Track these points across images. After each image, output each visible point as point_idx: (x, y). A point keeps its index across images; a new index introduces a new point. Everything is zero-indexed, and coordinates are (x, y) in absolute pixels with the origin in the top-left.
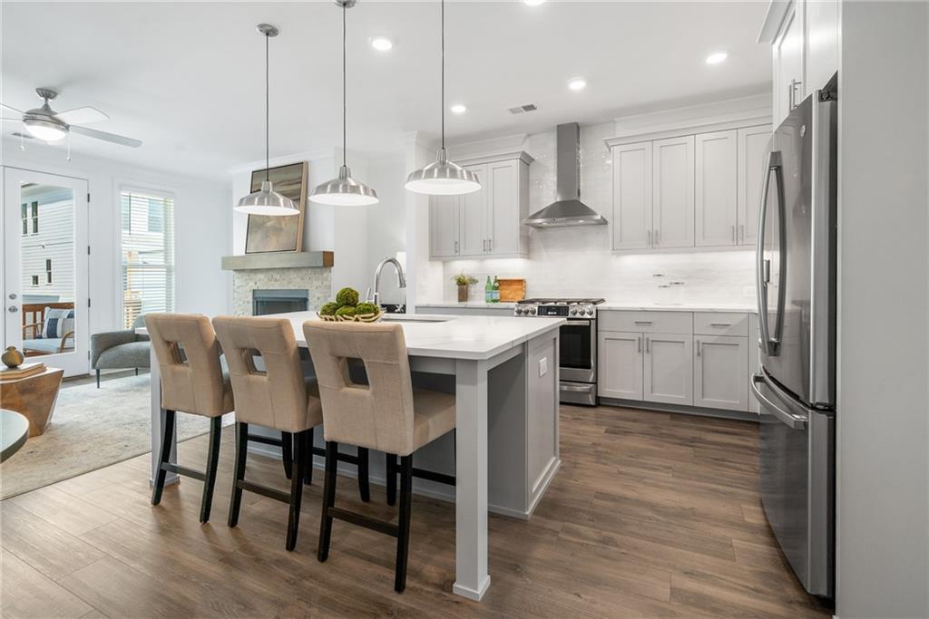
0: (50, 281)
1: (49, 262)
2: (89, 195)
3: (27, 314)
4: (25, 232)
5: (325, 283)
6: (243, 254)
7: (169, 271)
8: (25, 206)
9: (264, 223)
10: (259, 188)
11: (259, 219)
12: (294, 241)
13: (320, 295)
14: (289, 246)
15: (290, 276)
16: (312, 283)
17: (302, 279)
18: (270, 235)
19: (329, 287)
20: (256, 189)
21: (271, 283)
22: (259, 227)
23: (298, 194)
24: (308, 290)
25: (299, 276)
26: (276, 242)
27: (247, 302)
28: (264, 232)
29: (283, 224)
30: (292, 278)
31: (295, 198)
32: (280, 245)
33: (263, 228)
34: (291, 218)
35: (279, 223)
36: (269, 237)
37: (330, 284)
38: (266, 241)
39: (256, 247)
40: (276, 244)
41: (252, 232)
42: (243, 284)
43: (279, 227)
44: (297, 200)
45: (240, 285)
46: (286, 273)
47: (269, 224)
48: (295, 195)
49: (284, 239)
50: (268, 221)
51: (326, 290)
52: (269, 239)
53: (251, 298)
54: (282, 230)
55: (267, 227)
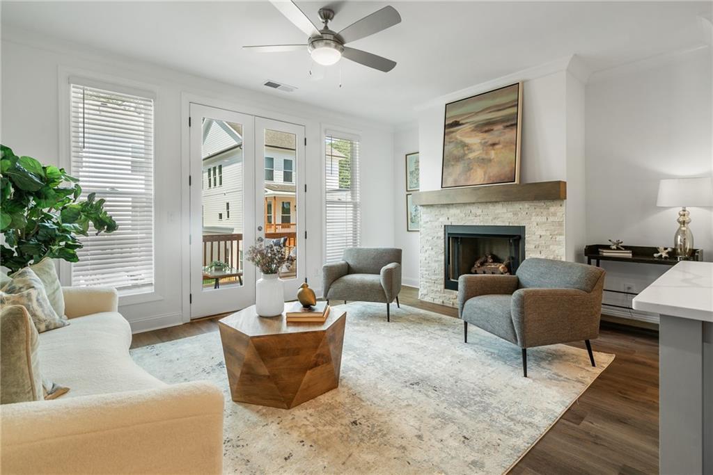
0: (228, 217)
1: (228, 204)
2: (305, 139)
3: (207, 243)
4: (210, 186)
5: (551, 219)
6: (440, 188)
7: (355, 206)
8: (209, 170)
9: (465, 155)
10: (455, 120)
11: (458, 152)
12: (511, 171)
13: (543, 233)
14: (502, 177)
15: (497, 212)
16: (530, 219)
17: (515, 214)
18: (474, 167)
19: (560, 224)
20: (451, 122)
21: (469, 218)
22: (458, 159)
23: (513, 119)
24: (524, 227)
25: (511, 212)
26: (483, 174)
27: (437, 238)
28: (466, 165)
29: (492, 154)
30: (499, 213)
31: (509, 124)
32: (489, 177)
33: (463, 160)
34: (505, 146)
35: (487, 153)
36: (472, 169)
37: (561, 220)
38: (468, 174)
39: (455, 181)
40: (483, 176)
41: (448, 166)
42: (432, 219)
43: (486, 157)
44: (512, 125)
45: (428, 220)
46: (491, 208)
47: (471, 156)
48: (508, 120)
49: (494, 171)
50: (471, 152)
51: (553, 228)
52: (472, 171)
53: (441, 234)
54: (490, 160)
55: (469, 159)
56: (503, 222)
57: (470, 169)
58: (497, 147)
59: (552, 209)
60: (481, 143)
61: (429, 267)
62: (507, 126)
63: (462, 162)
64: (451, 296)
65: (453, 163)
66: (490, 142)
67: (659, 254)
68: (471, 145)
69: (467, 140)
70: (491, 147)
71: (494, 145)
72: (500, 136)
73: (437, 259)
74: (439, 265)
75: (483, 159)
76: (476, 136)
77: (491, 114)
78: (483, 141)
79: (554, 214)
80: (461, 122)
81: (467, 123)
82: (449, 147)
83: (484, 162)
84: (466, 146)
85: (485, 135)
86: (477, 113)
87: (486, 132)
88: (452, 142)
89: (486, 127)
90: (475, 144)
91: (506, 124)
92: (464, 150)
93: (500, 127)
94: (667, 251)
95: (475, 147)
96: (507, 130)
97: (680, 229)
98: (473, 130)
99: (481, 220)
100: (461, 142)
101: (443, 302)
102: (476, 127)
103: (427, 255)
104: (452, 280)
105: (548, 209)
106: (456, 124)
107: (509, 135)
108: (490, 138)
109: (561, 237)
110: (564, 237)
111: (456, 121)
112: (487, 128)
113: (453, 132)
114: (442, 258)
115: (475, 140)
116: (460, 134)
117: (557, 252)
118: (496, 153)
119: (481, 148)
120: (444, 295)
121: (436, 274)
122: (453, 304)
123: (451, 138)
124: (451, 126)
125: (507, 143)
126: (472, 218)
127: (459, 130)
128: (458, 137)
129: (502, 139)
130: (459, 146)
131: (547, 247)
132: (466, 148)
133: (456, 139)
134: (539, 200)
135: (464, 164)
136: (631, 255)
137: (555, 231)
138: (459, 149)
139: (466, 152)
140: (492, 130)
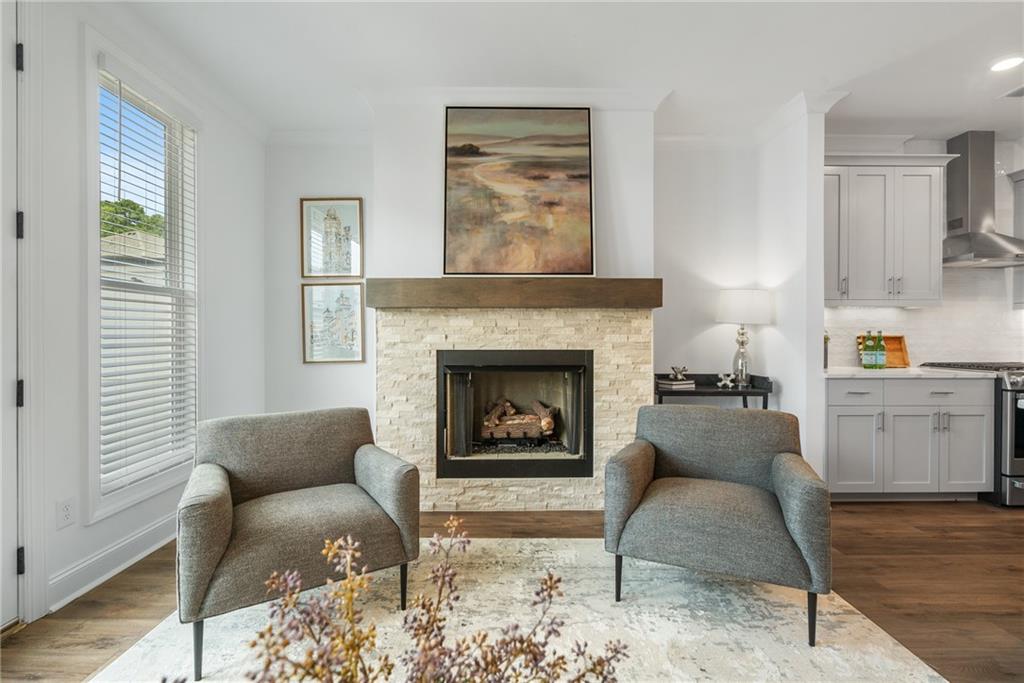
5: (633, 339)
6: (438, 275)
9: (494, 214)
10: (468, 142)
11: (477, 206)
12: (585, 255)
13: (622, 361)
14: (571, 264)
15: (547, 325)
16: (603, 339)
17: (579, 330)
18: (515, 240)
19: (646, 346)
20: (460, 144)
21: (494, 336)
22: (480, 220)
23: (583, 167)
24: (592, 351)
25: (571, 326)
26: (533, 253)
27: (421, 376)
28: (498, 234)
29: (549, 221)
30: (549, 329)
31: (576, 173)
32: (546, 262)
33: (492, 223)
34: (571, 211)
35: (538, 218)
36: (511, 243)
37: (647, 340)
38: (503, 251)
39: (476, 262)
40: (534, 259)
41: (458, 231)
42: (406, 338)
43: (537, 225)
44: (581, 176)
45: (397, 339)
46: (535, 317)
47: (508, 217)
48: (575, 167)
49: (554, 251)
50: (507, 211)
51: (635, 352)
52: (511, 246)
53: (430, 367)
54: (546, 232)
55: (505, 223)
56: (558, 343)
57: (506, 243)
58: (557, 209)
59: (635, 323)
60: (525, 196)
61: (400, 438)
62: (574, 177)
63: (489, 227)
64: (453, 491)
65: (469, 227)
66: (544, 199)
67: (723, 383)
68: (507, 196)
69: (499, 188)
70: (546, 208)
71: (551, 204)
72: (561, 191)
73: (418, 420)
74: (423, 433)
75: (531, 227)
76: (516, 182)
77: (543, 148)
78: (530, 195)
79: (638, 331)
80: (481, 150)
81: (496, 154)
82: (459, 194)
83: (535, 233)
84: (495, 197)
85: (534, 184)
86: (515, 141)
87: (535, 178)
88: (465, 184)
89: (536, 169)
90: (515, 197)
91: (571, 172)
92: (491, 205)
93: (562, 175)
94: (730, 379)
95: (514, 203)
96: (573, 183)
97: (739, 351)
98: (508, 171)
99: (517, 339)
100: (486, 188)
101: (434, 506)
102: (516, 165)
103: (393, 413)
104: (453, 458)
105: (630, 322)
106: (472, 151)
107: (577, 192)
108: (543, 191)
109: (647, 366)
110: (652, 365)
111: (471, 146)
112: (536, 173)
113: (466, 165)
114: (432, 416)
115: (515, 190)
116: (480, 171)
117: (641, 390)
118: (556, 221)
119: (527, 206)
120: (436, 491)
121: (417, 452)
122: (457, 505)
123: (461, 176)
124: (459, 153)
125: (575, 205)
126: (500, 337)
127: (477, 164)
128: (479, 178)
129: (565, 196)
130: (482, 195)
131: (628, 382)
132: (495, 201)
133: (474, 181)
134: (616, 308)
135: (494, 230)
136: (694, 386)
137: (639, 357)
138: (482, 201)
139: (498, 209)
140: (547, 178)
